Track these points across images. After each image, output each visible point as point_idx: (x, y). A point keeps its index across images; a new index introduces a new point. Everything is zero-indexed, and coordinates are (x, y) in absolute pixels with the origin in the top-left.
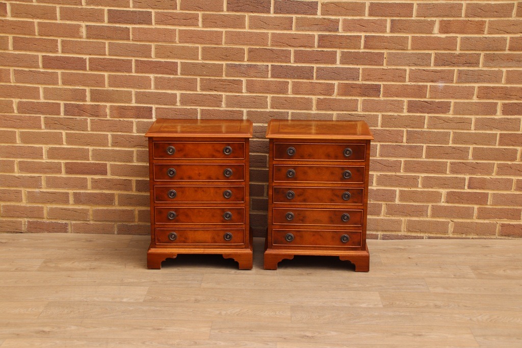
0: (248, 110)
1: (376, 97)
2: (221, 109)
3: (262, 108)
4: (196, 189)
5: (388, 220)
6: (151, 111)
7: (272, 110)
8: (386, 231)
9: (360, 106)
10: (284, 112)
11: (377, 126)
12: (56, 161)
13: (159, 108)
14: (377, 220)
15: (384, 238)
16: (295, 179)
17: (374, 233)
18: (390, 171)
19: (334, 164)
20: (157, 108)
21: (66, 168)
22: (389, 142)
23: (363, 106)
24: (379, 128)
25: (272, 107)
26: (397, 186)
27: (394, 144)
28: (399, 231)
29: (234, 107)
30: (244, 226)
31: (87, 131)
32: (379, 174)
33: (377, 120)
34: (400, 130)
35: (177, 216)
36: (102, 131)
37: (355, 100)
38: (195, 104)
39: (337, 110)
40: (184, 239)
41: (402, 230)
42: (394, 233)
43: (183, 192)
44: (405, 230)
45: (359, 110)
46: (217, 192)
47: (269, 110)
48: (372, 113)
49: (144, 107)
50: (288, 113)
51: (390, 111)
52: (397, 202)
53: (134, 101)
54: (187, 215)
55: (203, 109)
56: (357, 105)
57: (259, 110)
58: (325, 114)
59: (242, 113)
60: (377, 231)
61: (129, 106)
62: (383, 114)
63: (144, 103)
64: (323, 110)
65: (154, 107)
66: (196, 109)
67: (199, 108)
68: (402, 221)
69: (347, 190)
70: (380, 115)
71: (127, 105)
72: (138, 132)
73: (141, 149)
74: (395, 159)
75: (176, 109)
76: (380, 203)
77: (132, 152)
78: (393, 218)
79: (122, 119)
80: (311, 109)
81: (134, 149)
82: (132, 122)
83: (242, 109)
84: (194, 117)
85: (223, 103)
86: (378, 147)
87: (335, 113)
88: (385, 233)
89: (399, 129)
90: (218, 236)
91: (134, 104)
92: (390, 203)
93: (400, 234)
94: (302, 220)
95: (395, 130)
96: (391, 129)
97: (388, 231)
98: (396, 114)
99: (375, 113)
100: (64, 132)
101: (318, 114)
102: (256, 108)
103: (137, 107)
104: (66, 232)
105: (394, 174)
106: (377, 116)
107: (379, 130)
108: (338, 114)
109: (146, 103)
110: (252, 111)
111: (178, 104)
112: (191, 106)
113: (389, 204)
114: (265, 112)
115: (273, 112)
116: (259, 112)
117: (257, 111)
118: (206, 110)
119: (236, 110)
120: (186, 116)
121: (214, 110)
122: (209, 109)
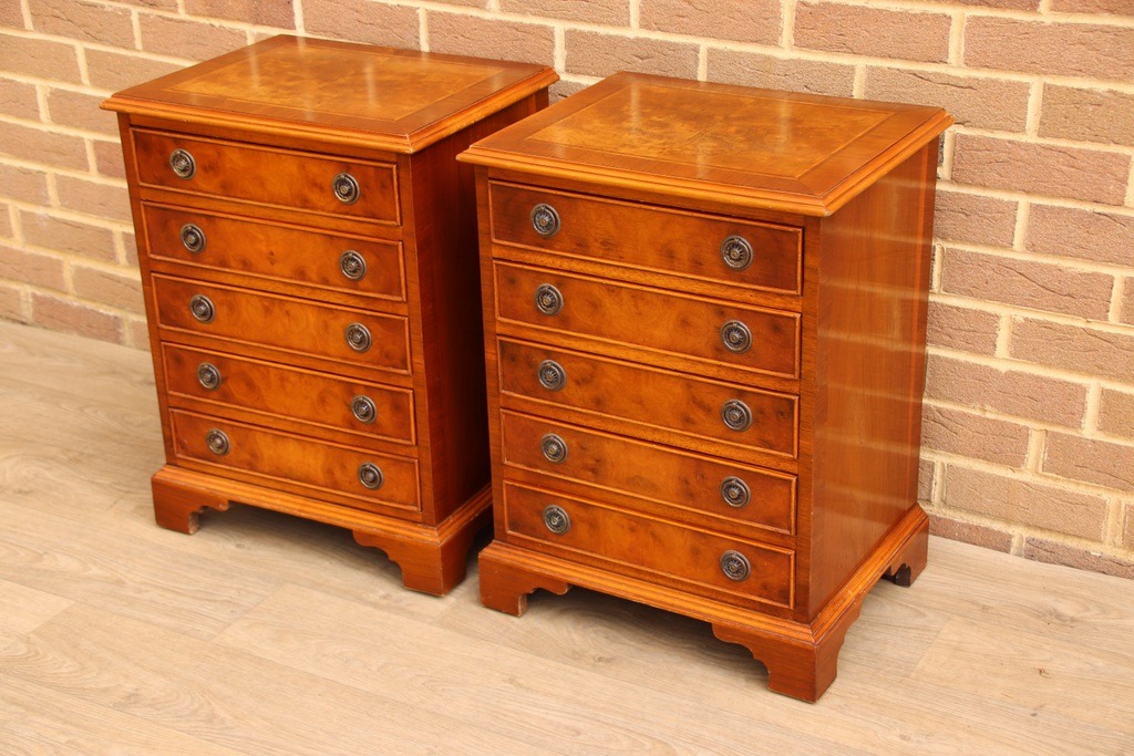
0: (568, 26)
1: (1023, 9)
2: (487, 16)
3: (612, 24)
4: (266, 304)
5: (1052, 492)
6: (291, 4)
7: (644, 34)
8: (1041, 529)
9: (956, 44)
10: (685, 47)
11: (1022, 130)
12: (72, 132)
14: (1010, 481)
15: (1033, 552)
16: (565, 322)
17: (997, 526)
18: (1065, 310)
19: (689, 289)
21: (99, 158)
22: (1066, 197)
23: (968, 42)
24: (1030, 137)
25: (645, 25)
26: (1090, 373)
27: (1088, 208)
28: (1093, 540)
29: (524, 13)
30: (414, 452)
31: (134, 49)
32: (1021, 314)
33: (1024, 106)
34: (1115, 156)
35: (225, 379)
36: (170, 55)
37: (936, 16)
39: (869, 55)
40: (248, 457)
41: (1108, 539)
42: (1072, 543)
43: (232, 308)
44: (1119, 540)
45: (952, 58)
46: (326, 326)
47: (634, 32)
48: (1004, 77)
50: (696, 50)
51: (1078, 72)
52: (1089, 429)
54: (250, 385)
55: (434, 13)
56: (944, 38)
57: (602, 30)
58: (825, 65)
59: (548, 35)
60: (1008, 520)
62: (1049, 80)
64: (817, 47)
66: (414, 11)
67: (422, 8)
68: (1104, 504)
69: (741, 394)
70: (1035, 85)
74: (1088, 268)
76: (1022, 422)
78: (1070, 487)
79: (216, 23)
80: (774, 43)
82: (243, 36)
83: (549, 23)
84: (412, 45)
86: (1022, 215)
87: (861, 64)
88: (1038, 535)
89: (1113, 149)
90: (343, 467)
92: (1060, 430)
93: (1095, 550)
94: (593, 471)
95: (1093, 153)
96: (1077, 146)
97: (1050, 530)
98: (1101, 87)
99: (1015, 78)
100: (80, 47)
101: (798, 62)
102: (593, 22)
104: (118, 340)
105: (1080, 323)
106: (1023, 90)
107: (1027, 147)
108: (872, 69)
110: (581, 33)
113: (1055, 435)
114: (623, 39)
115: (646, 41)
116: (602, 38)
117: (596, 35)
118: (440, 14)
119: (531, 25)
120: (387, 31)
121: (467, 17)
122: (449, 15)
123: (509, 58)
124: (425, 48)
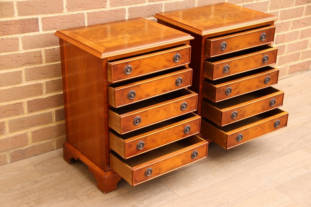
0: (129, 6)
2: (106, 10)
3: (141, 3)
6: (37, 23)
10: (159, 4)
13: (46, 18)
20: (43, 19)
29: (117, 6)
38: (81, 9)
47: (146, 4)
49: (29, 20)
50: (162, 5)
53: (16, 13)
55: (90, 13)
57: (138, 5)
58: (190, 1)
59: (123, 11)
61: (13, 21)
63: (28, 15)
65: (40, 17)
66: (83, 14)
67: (85, 12)
71: (9, 19)
72: (24, 49)
73: (29, 67)
75: (63, 16)
77: (21, 71)
79: (4, 37)
81: (22, 69)
82: (17, 39)
83: (124, 7)
84: (83, 25)
85: (107, 3)
91: (17, 17)
101: (184, 1)
102: (136, 4)
103: (21, 21)
109: (31, 14)
110: (134, 8)
111: (65, 10)
112: (78, 10)
114: (144, 6)
115: (150, 5)
116: (139, 8)
117: (137, 7)
118: (92, 13)
119: (119, 9)
120: (74, 23)
121: (100, 12)
122: (95, 12)
123: (113, 21)
124: (86, 25)
